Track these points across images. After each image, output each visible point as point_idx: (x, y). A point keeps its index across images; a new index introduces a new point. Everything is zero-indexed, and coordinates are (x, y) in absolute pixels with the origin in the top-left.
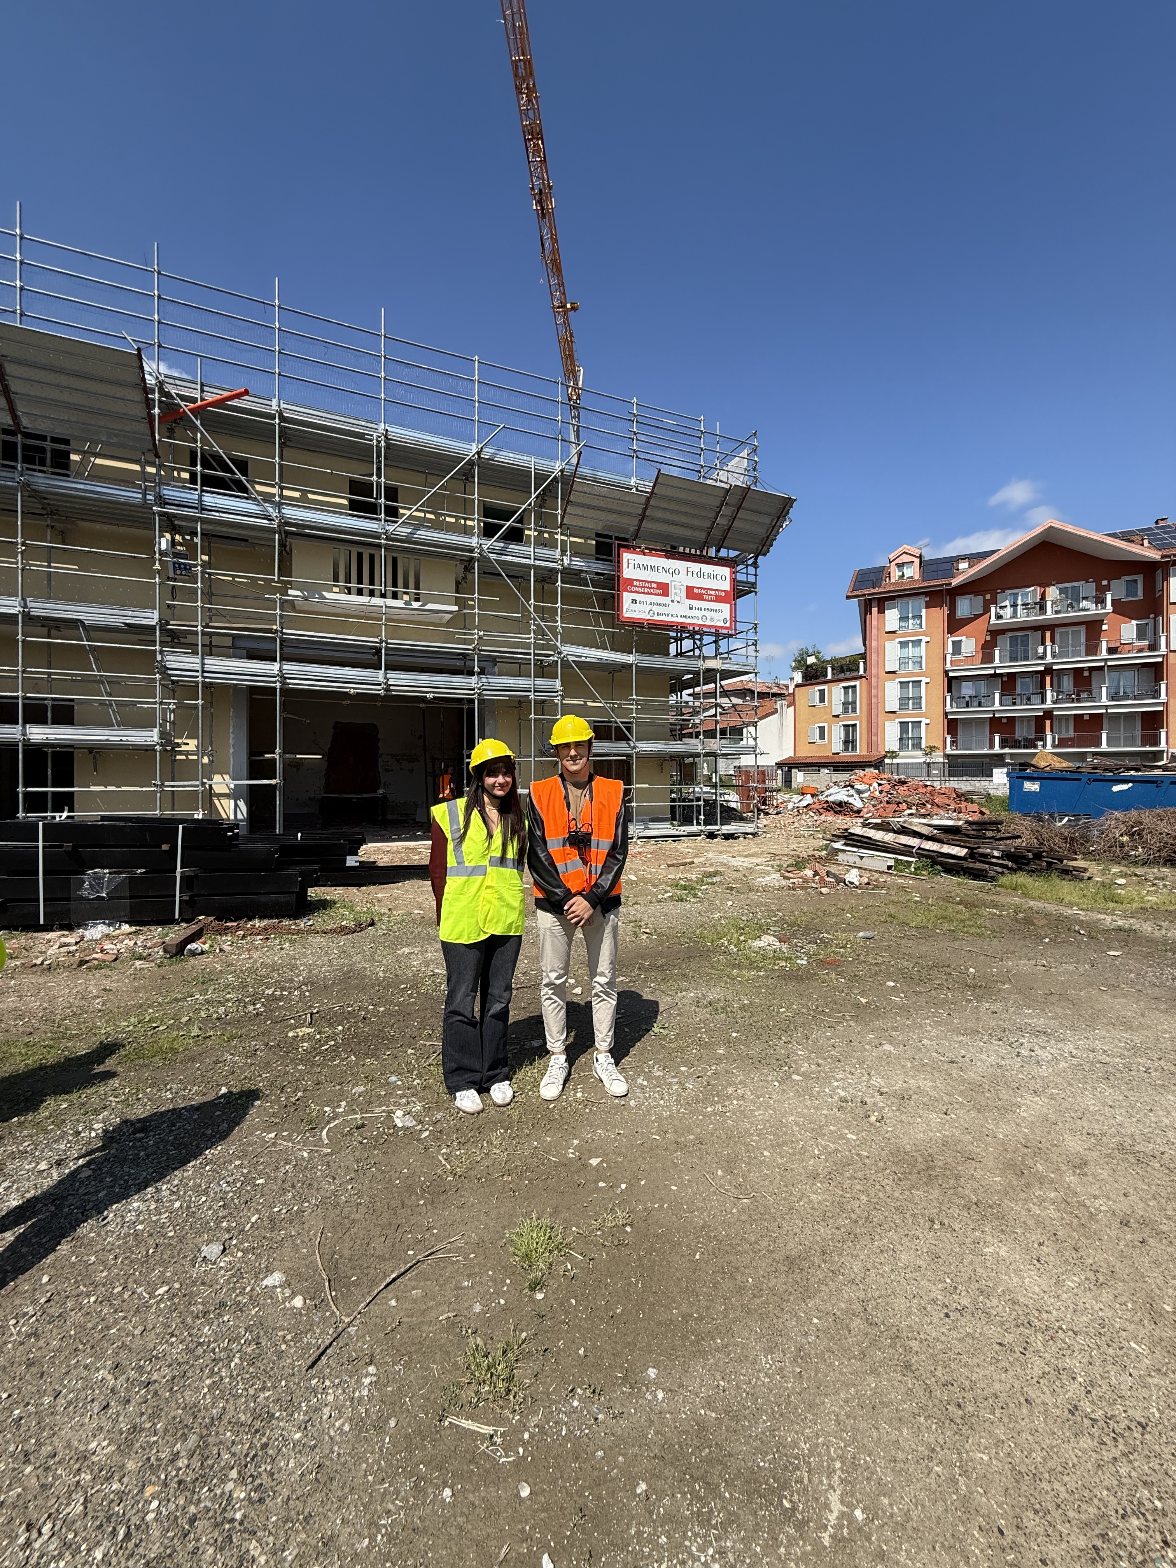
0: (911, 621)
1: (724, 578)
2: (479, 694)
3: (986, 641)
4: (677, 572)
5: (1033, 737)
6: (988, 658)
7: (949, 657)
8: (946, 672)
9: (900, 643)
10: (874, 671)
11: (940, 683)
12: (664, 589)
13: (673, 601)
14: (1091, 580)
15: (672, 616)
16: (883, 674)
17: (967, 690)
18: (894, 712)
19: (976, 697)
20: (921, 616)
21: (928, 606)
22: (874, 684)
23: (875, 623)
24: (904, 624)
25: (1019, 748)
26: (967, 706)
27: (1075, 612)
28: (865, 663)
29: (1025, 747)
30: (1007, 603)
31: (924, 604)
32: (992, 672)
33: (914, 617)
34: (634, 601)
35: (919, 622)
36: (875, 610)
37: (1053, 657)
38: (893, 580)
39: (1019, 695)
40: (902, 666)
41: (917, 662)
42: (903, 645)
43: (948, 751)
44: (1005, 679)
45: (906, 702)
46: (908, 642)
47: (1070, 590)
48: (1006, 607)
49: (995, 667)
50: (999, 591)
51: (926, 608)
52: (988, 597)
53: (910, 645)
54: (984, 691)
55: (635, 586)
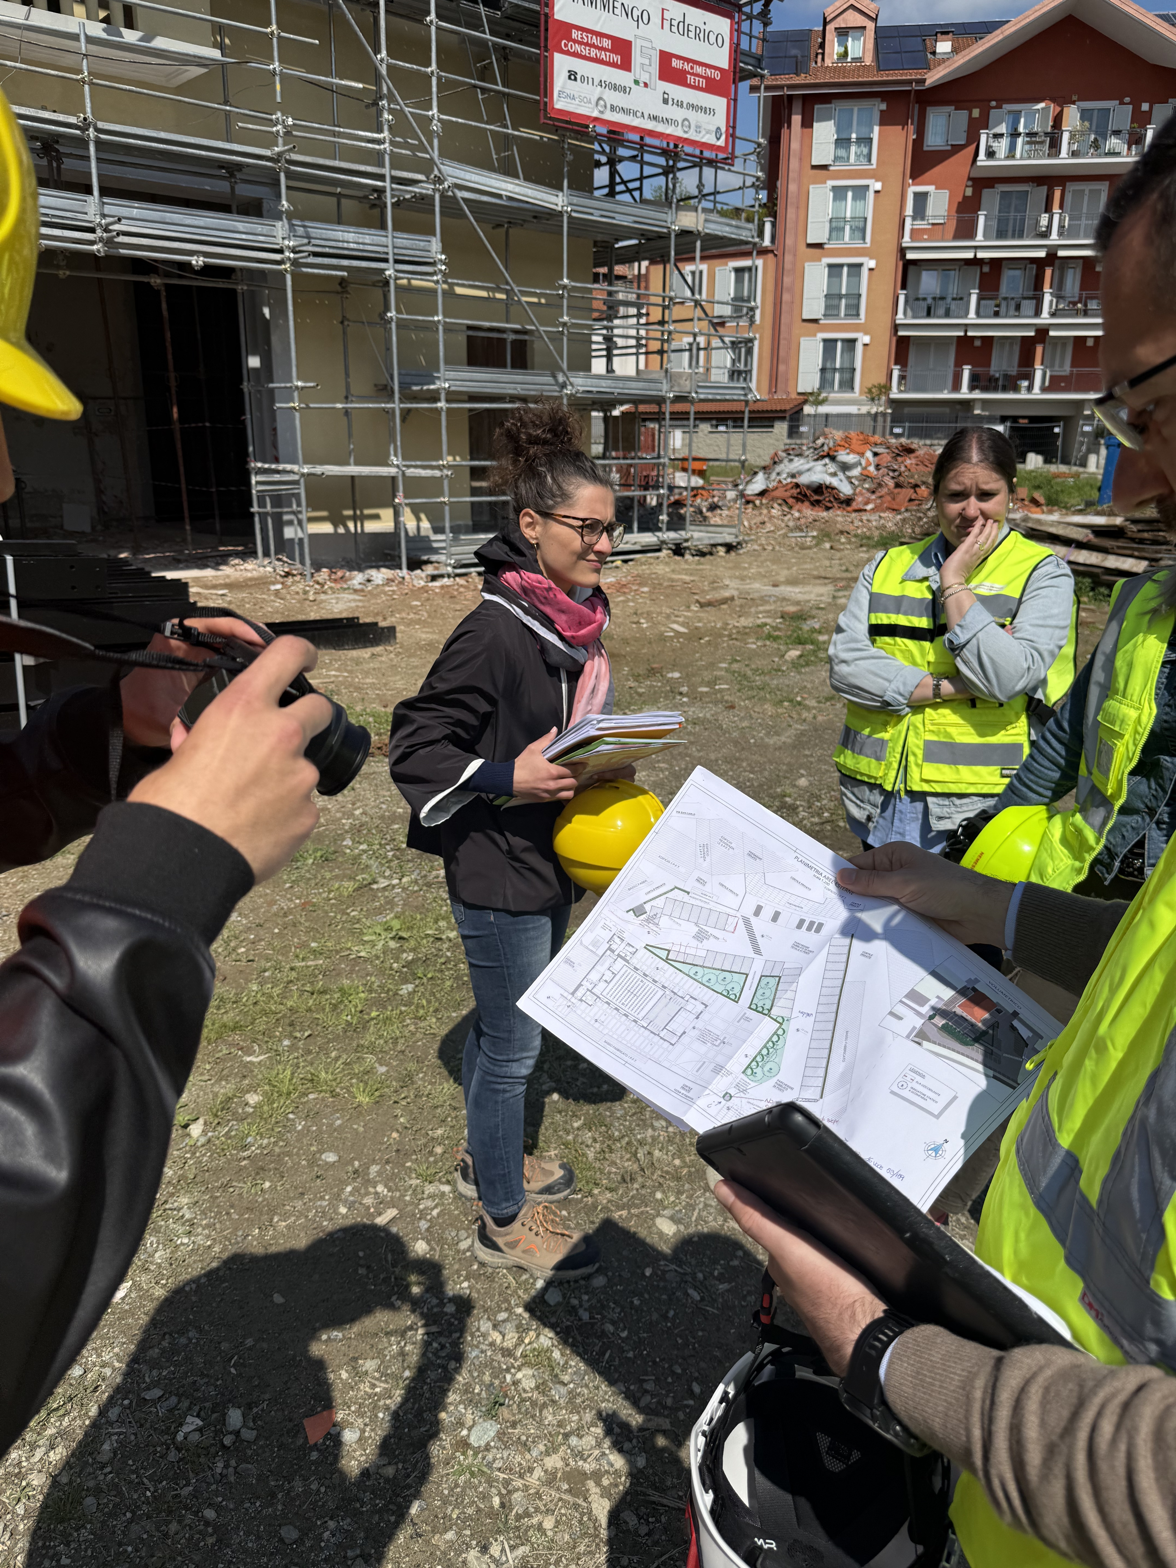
0: (853, 149)
1: (720, 40)
2: (295, 263)
3: (965, 197)
5: (1014, 373)
6: (965, 230)
7: (908, 222)
8: (902, 251)
9: (834, 189)
10: (789, 241)
11: (891, 268)
12: (623, 53)
13: (636, 82)
14: (1127, 99)
15: (635, 114)
16: (803, 247)
17: (929, 282)
18: (815, 321)
19: (942, 298)
20: (870, 140)
21: (885, 120)
22: (787, 266)
23: (795, 145)
24: (842, 152)
25: (995, 389)
26: (929, 314)
27: (1100, 156)
28: (774, 225)
29: (1005, 389)
30: (1002, 129)
31: (877, 116)
32: (969, 255)
33: (859, 140)
34: (572, 75)
35: (865, 151)
36: (796, 119)
37: (1061, 234)
38: (828, 62)
39: (1005, 299)
40: (834, 234)
41: (857, 228)
42: (839, 193)
43: (895, 394)
44: (986, 269)
45: (835, 302)
46: (847, 188)
47: (1096, 113)
48: (1002, 135)
49: (976, 247)
50: (994, 103)
51: (882, 123)
52: (976, 113)
53: (850, 194)
54: (953, 290)
55: (575, 41)
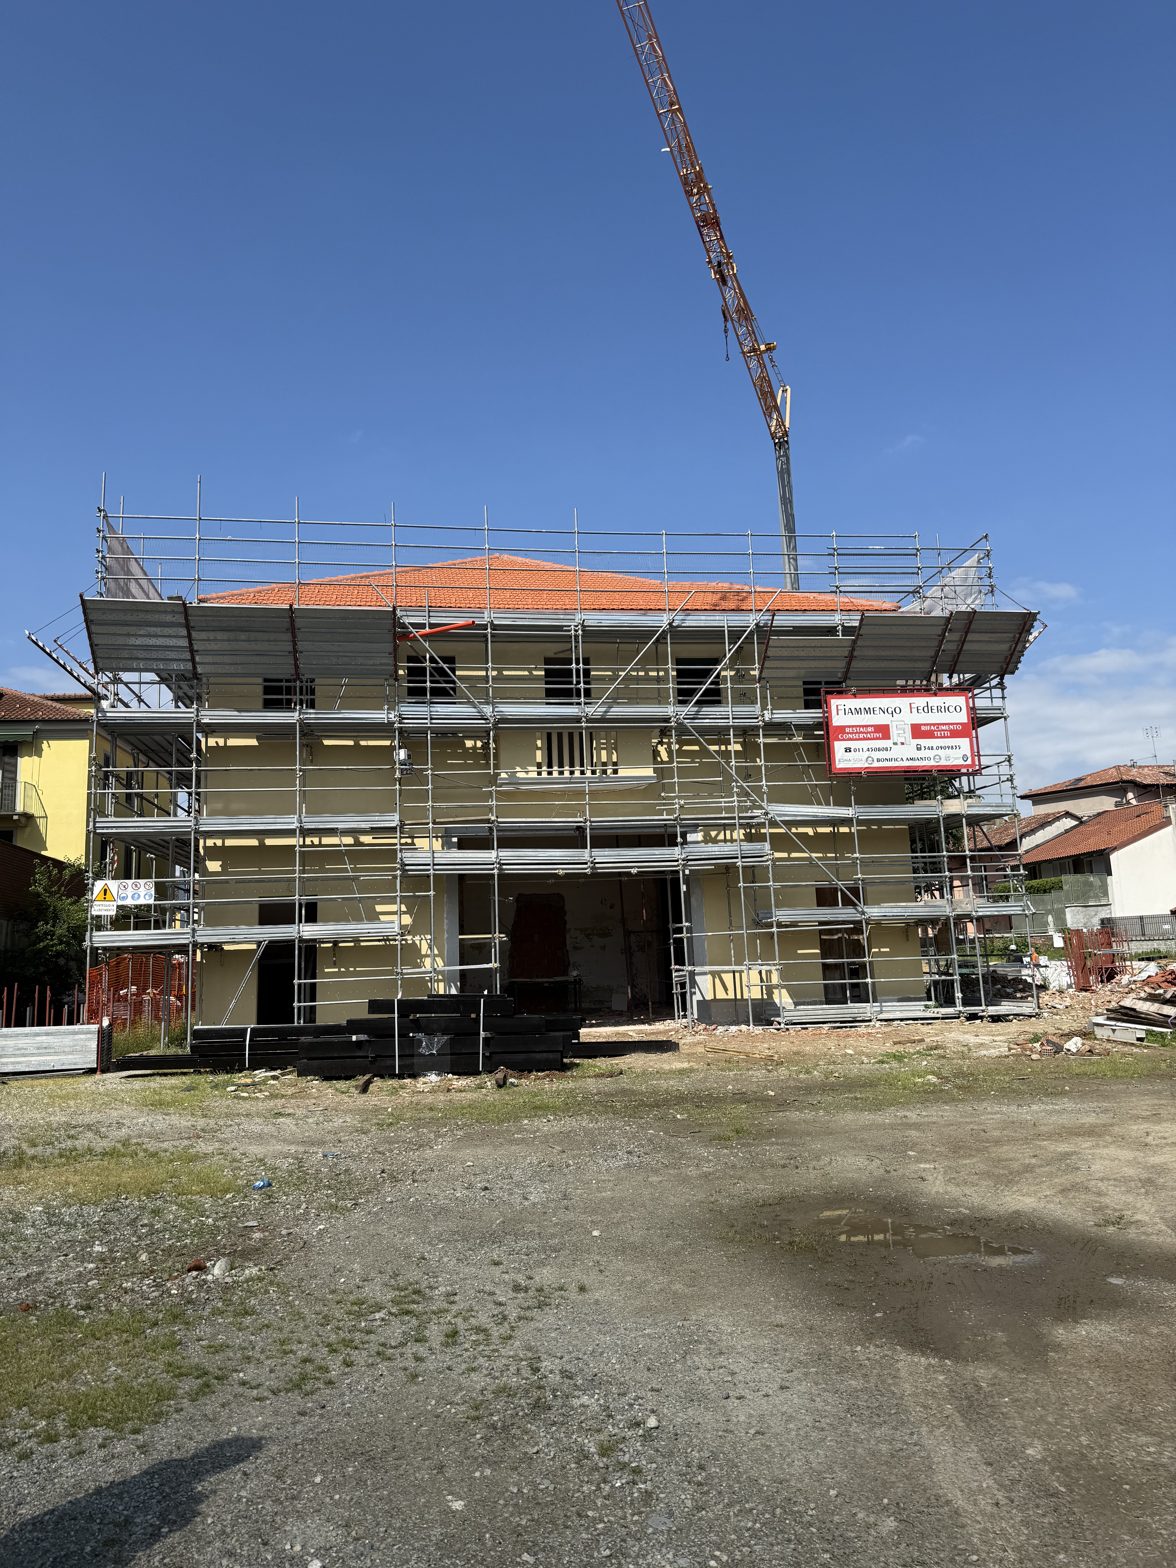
1: (958, 709)
2: (685, 865)
4: (898, 710)
12: (883, 731)
13: (895, 744)
15: (896, 760)
34: (848, 750)
55: (848, 733)
